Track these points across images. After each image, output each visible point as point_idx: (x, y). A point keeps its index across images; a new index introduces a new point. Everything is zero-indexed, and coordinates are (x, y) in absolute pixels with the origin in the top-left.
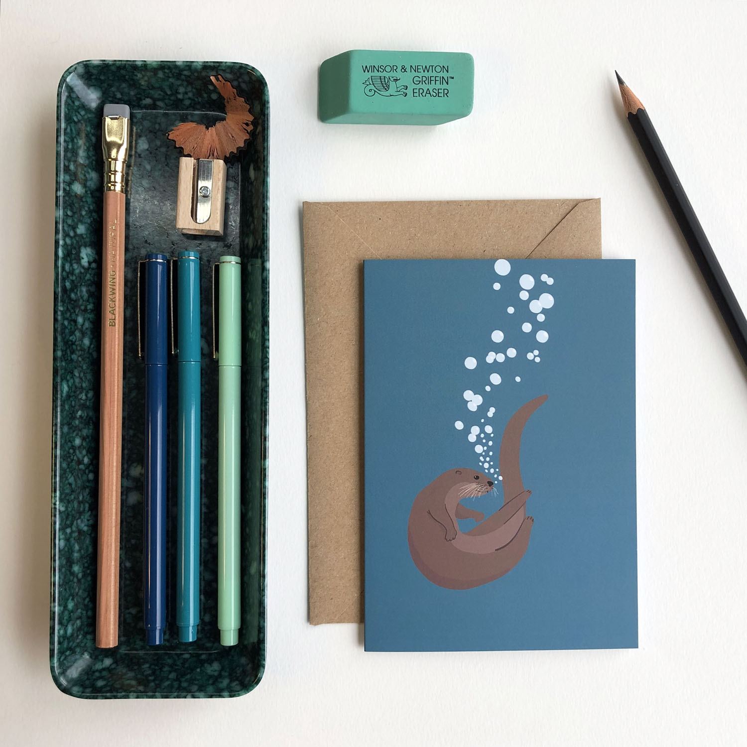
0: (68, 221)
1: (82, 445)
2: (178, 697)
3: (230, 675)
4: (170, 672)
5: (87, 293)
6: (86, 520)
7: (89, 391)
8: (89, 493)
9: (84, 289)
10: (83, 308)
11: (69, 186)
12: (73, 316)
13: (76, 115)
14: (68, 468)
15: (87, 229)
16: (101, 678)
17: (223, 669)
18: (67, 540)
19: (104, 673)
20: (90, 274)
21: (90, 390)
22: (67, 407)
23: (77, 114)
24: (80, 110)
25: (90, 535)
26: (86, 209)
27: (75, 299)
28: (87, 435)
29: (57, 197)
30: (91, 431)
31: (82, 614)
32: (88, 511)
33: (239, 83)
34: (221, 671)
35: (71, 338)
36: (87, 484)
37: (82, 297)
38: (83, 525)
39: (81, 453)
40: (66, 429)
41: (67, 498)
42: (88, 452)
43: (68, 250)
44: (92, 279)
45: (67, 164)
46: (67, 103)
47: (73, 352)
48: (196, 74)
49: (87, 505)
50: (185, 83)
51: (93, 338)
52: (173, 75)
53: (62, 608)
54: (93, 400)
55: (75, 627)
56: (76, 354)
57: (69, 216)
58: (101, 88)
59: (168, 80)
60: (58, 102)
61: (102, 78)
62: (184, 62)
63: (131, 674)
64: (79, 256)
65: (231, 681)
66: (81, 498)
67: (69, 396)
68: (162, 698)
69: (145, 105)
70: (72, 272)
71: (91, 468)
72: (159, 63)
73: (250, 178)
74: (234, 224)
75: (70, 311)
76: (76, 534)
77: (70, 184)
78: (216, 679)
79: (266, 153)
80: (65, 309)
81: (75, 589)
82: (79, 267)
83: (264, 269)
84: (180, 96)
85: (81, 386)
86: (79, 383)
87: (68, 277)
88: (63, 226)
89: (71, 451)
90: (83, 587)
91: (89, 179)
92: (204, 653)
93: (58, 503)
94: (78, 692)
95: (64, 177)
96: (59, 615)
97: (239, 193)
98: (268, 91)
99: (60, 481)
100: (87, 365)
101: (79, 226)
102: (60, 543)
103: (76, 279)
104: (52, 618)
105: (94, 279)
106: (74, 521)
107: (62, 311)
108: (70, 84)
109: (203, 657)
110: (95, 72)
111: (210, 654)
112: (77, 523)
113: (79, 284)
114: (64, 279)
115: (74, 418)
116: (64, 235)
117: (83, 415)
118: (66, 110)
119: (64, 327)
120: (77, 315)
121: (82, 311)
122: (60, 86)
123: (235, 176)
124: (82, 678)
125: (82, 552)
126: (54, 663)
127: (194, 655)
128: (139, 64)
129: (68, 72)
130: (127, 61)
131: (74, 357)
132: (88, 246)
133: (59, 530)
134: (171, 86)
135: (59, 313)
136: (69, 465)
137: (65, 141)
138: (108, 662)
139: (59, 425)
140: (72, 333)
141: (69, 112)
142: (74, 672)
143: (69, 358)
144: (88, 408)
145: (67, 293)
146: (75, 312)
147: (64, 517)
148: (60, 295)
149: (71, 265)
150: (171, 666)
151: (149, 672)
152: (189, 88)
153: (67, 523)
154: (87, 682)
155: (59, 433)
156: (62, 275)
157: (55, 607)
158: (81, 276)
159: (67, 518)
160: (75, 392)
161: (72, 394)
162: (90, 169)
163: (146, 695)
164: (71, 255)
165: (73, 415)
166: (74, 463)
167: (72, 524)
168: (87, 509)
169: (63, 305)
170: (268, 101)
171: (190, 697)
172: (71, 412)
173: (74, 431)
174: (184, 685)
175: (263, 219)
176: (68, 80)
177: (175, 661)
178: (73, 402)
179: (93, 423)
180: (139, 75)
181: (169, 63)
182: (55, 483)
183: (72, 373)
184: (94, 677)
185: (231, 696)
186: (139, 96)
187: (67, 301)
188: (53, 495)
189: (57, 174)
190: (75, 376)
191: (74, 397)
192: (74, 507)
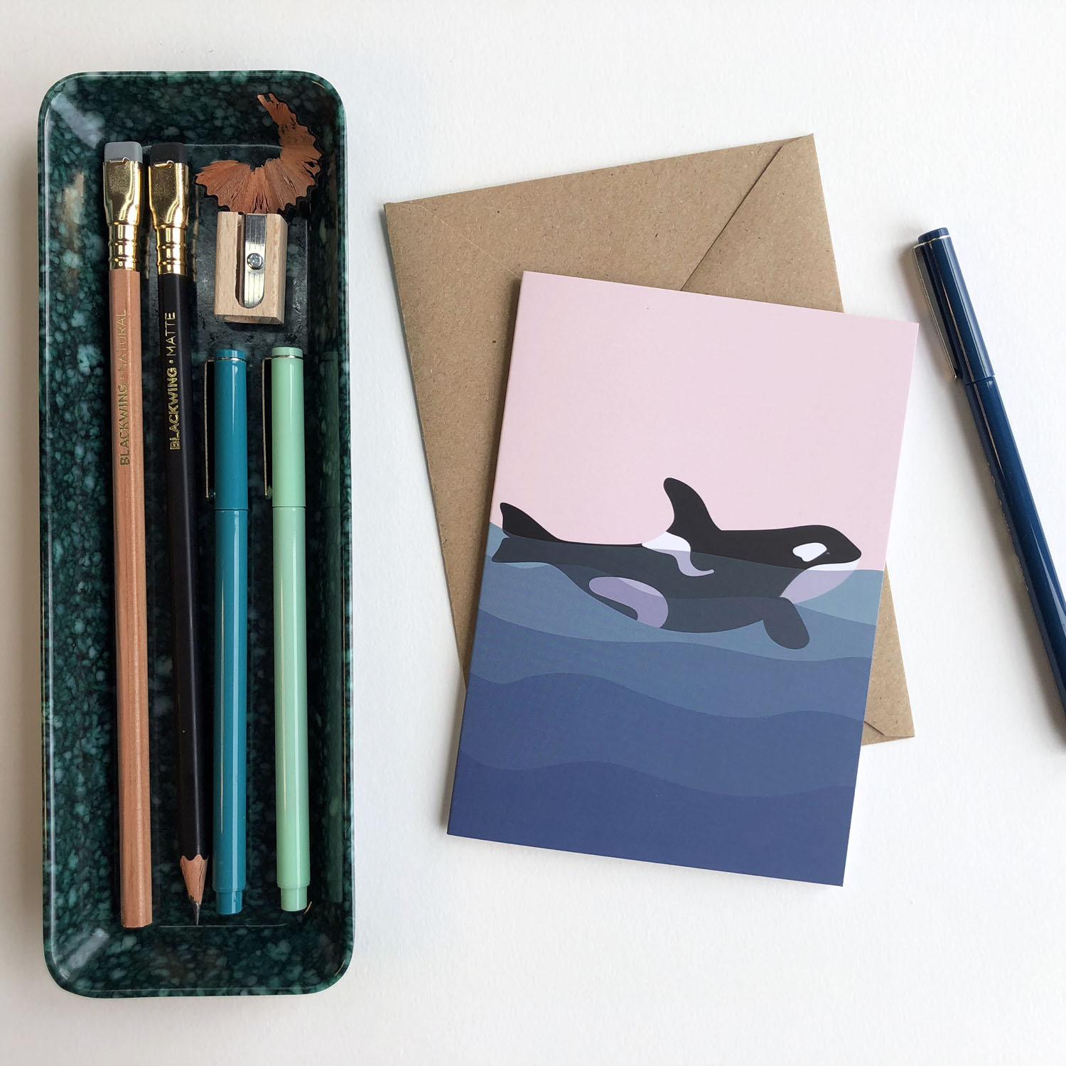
0: (58, 308)
1: (86, 631)
2: (228, 993)
3: (303, 960)
4: (218, 956)
5: (89, 412)
6: (94, 740)
7: (95, 553)
8: (98, 700)
9: (84, 406)
10: (83, 433)
11: (58, 257)
12: (69, 446)
13: (68, 154)
14: (66, 665)
15: (88, 319)
16: (119, 965)
17: (293, 951)
18: (66, 769)
19: (124, 959)
20: (93, 384)
21: (96, 551)
22: (62, 577)
23: (69, 152)
24: (72, 147)
25: (101, 759)
26: (86, 289)
27: (70, 421)
28: (93, 617)
29: (42, 275)
30: (98, 610)
31: (90, 873)
32: (97, 726)
33: (302, 101)
34: (290, 954)
35: (66, 478)
36: (96, 687)
37: (81, 418)
38: (89, 746)
39: (84, 642)
40: (61, 610)
41: (65, 708)
42: (96, 641)
43: (59, 351)
44: (96, 391)
45: (54, 224)
46: (53, 138)
47: (69, 498)
48: (239, 90)
49: (95, 718)
50: (224, 104)
51: (100, 477)
52: (205, 91)
53: (60, 868)
54: (101, 565)
55: (81, 892)
56: (74, 501)
57: (59, 301)
58: (103, 113)
59: (199, 99)
60: (39, 135)
61: (104, 98)
62: (220, 72)
63: (161, 960)
64: (76, 359)
65: (305, 970)
66: (86, 707)
67: (64, 562)
68: (206, 995)
69: (168, 136)
70: (65, 382)
71: (100, 664)
72: (185, 75)
73: (321, 240)
74: (299, 308)
75: (63, 439)
76: (80, 760)
77: (60, 254)
78: (284, 966)
79: (341, 203)
80: (57, 435)
81: (80, 839)
82: (77, 374)
83: (342, 373)
84: (218, 123)
85: (83, 547)
86: (80, 542)
87: (60, 389)
88: (51, 316)
89: (70, 641)
90: (91, 835)
91: (88, 246)
92: (268, 928)
93: (51, 716)
94: (85, 987)
95: (51, 244)
96: (57, 876)
97: (306, 261)
98: (343, 112)
99: (55, 685)
100: (90, 516)
101: (74, 315)
102: (55, 774)
103: (72, 391)
104: (46, 882)
105: (99, 391)
106: (76, 742)
107: (51, 439)
108: (57, 109)
109: (266, 933)
110: (91, 89)
111: (275, 929)
112: (81, 746)
113: (77, 399)
114: (53, 393)
115: (74, 593)
116: (53, 330)
117: (86, 589)
118: (52, 146)
119: (55, 463)
120: (75, 444)
121: (82, 438)
122: (42, 112)
123: (299, 238)
124: (91, 967)
125: (90, 785)
126: (50, 947)
127: (253, 930)
128: (156, 76)
129: (54, 91)
130: (138, 73)
131: (71, 504)
132: (90, 344)
133: (55, 754)
134: (204, 108)
135: (48, 442)
136: (66, 661)
137: (51, 192)
138: (129, 942)
139: (50, 604)
140: (67, 470)
141: (56, 150)
142: (79, 960)
143: (64, 507)
144: (93, 577)
145: (58, 412)
146: (71, 440)
147: (61, 736)
148: (48, 415)
149: (65, 372)
150: (220, 947)
151: (189, 957)
152: (231, 111)
153: (65, 744)
154: (98, 974)
155: (50, 615)
156: (51, 388)
157: (50, 865)
158: (80, 388)
159: (65, 737)
160: (73, 555)
161: (70, 558)
162: (90, 231)
163: (183, 991)
164: (64, 357)
165: (71, 588)
166: (74, 659)
167: (73, 746)
168: (95, 723)
169: (54, 430)
170: (344, 126)
171: (246, 993)
172: (69, 584)
173: (73, 612)
174: (238, 975)
175: (340, 300)
176: (53, 102)
177: (225, 940)
178: (71, 570)
179: (102, 598)
180: (157, 94)
181: (198, 75)
182: (47, 687)
183: (68, 527)
184: (109, 965)
185: (305, 992)
186: (158, 124)
187: (58, 424)
188: (44, 705)
189: (40, 241)
190: (73, 531)
191: (71, 563)
192: (75, 721)
